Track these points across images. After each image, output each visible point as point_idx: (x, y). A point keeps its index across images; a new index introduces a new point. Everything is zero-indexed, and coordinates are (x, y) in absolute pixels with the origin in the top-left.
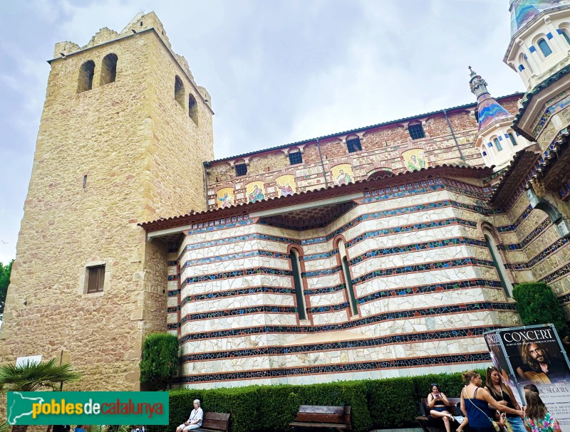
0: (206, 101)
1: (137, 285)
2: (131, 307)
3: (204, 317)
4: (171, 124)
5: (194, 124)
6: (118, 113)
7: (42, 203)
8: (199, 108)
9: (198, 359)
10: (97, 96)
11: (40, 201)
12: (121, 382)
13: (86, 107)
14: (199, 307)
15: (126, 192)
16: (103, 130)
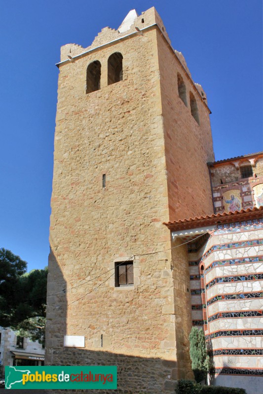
0: (204, 99)
1: (166, 282)
2: (162, 301)
3: (235, 316)
4: (179, 123)
5: (196, 123)
6: (129, 112)
7: (67, 201)
8: (198, 107)
9: (233, 354)
10: (107, 96)
11: (64, 199)
12: (159, 366)
13: (97, 107)
14: (230, 306)
15: (146, 191)
16: (116, 130)
